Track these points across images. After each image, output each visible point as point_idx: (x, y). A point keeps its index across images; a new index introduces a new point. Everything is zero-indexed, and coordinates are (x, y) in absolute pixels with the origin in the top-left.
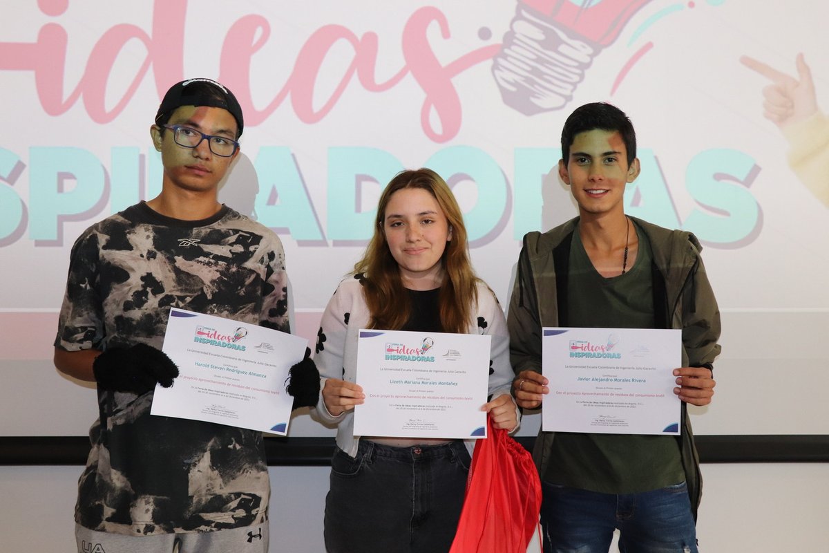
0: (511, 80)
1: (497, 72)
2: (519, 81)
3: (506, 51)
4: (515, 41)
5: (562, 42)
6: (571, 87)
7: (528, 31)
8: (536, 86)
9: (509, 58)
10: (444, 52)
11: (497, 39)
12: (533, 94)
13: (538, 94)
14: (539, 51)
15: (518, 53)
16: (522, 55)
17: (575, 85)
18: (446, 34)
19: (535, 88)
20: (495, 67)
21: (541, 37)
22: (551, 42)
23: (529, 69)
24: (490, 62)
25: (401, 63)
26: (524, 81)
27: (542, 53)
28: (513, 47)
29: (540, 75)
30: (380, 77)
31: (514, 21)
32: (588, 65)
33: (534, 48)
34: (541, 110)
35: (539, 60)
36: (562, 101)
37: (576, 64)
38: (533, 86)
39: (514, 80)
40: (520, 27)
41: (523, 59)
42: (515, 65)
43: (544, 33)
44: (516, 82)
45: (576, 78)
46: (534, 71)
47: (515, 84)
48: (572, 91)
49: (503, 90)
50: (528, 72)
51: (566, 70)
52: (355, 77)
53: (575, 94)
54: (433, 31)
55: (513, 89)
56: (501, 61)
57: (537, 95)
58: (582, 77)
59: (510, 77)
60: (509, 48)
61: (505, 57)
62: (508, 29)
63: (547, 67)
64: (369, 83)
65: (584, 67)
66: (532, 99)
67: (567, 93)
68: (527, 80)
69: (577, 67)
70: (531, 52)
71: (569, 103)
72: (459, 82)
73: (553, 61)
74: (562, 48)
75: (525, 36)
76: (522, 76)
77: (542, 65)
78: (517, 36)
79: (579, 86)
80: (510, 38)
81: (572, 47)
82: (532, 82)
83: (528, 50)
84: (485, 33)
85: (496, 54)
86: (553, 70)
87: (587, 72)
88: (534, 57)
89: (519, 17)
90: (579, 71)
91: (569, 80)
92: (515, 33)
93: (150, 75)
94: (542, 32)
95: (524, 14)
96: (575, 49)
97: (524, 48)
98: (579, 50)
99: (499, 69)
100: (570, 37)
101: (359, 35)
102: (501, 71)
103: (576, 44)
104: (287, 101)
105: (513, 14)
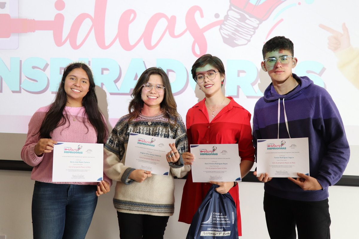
0: (227, 34)
1: (221, 30)
2: (230, 34)
3: (225, 22)
4: (229, 19)
5: (247, 19)
6: (250, 37)
7: (234, 15)
8: (236, 36)
9: (226, 25)
10: (201, 23)
11: (222, 18)
12: (235, 39)
13: (237, 39)
14: (238, 22)
15: (229, 23)
16: (231, 24)
17: (251, 36)
18: (202, 16)
19: (236, 37)
20: (221, 29)
21: (239, 17)
22: (243, 19)
23: (234, 29)
24: (219, 27)
25: (184, 27)
26: (232, 34)
27: (239, 23)
28: (228, 21)
29: (238, 31)
30: (177, 33)
31: (228, 11)
32: (257, 28)
33: (236, 21)
34: (237, 45)
35: (238, 26)
36: (246, 42)
37: (252, 27)
38: (235, 36)
40: (231, 13)
41: (232, 25)
42: (229, 28)
44: (228, 34)
45: (252, 33)
46: (236, 30)
47: (228, 35)
48: (251, 38)
49: (223, 37)
50: (234, 30)
51: (249, 30)
52: (167, 32)
54: (197, 15)
55: (227, 37)
56: (223, 26)
58: (254, 32)
59: (226, 32)
61: (225, 25)
62: (226, 14)
63: (241, 29)
64: (173, 35)
65: (255, 28)
66: (235, 41)
67: (248, 39)
68: (233, 33)
69: (252, 29)
70: (236, 23)
71: (249, 43)
72: (207, 34)
73: (243, 26)
74: (247, 21)
75: (233, 17)
76: (231, 32)
77: (239, 28)
78: (229, 16)
79: (253, 36)
80: (227, 17)
82: (235, 34)
83: (234, 22)
84: (217, 16)
85: (221, 23)
86: (243, 30)
87: (257, 31)
88: (236, 25)
89: (230, 9)
90: (253, 30)
91: (249, 34)
92: (229, 15)
93: (93, 32)
94: (239, 15)
95: (233, 8)
96: (252, 21)
97: (232, 21)
98: (254, 22)
99: (222, 29)
100: (250, 17)
101: (169, 17)
102: (223, 30)
103: (253, 19)
104: (142, 41)
105: (228, 8)
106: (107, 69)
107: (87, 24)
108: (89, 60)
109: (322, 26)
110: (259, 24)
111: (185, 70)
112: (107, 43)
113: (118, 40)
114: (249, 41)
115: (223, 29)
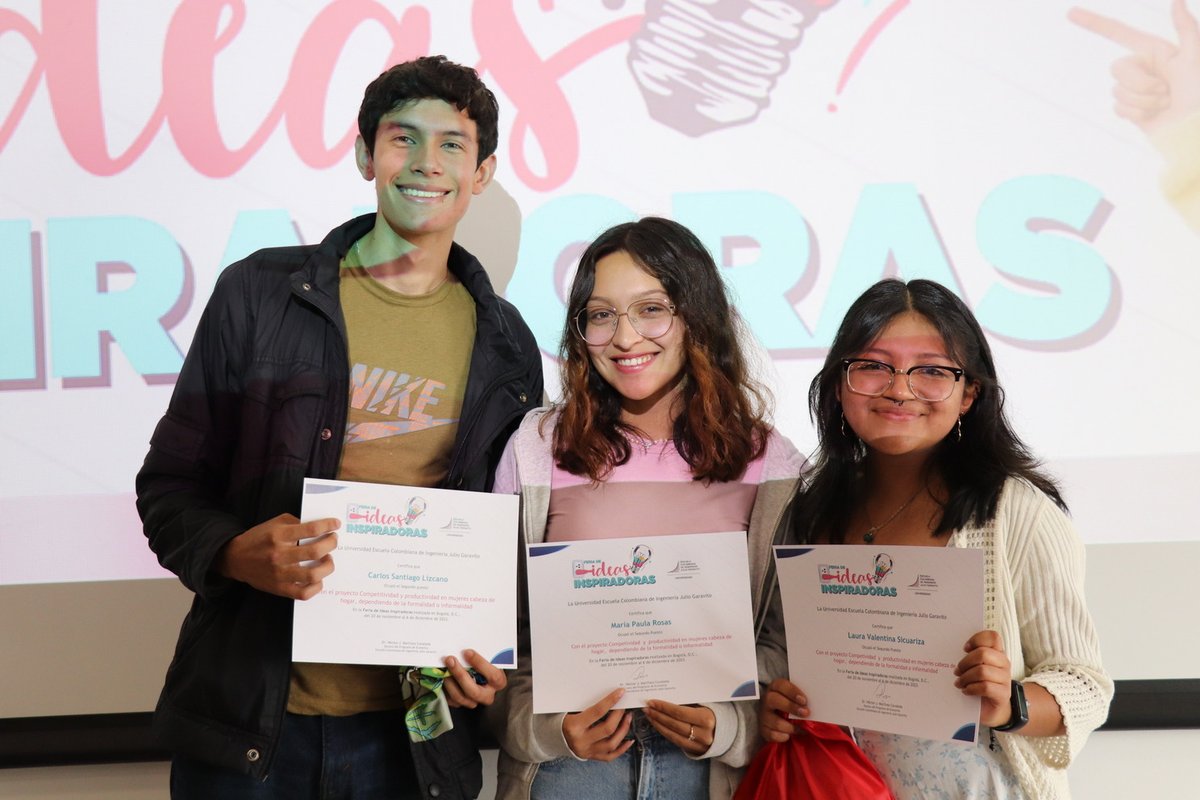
0: (664, 78)
1: (637, 65)
2: (676, 78)
3: (652, 26)
4: (667, 8)
5: (750, 5)
6: (766, 83)
8: (706, 85)
9: (657, 40)
11: (634, 7)
12: (701, 99)
13: (711, 98)
15: (671, 29)
16: (679, 33)
17: (773, 79)
18: (547, 3)
19: (704, 89)
20: (634, 55)
23: (692, 55)
24: (624, 48)
26: (685, 77)
27: (712, 25)
28: (665, 20)
29: (712, 64)
32: (796, 43)
34: (715, 126)
35: (710, 39)
36: (752, 108)
37: (773, 42)
38: (700, 85)
39: (667, 76)
41: (682, 39)
42: (666, 49)
44: (670, 78)
45: (775, 67)
46: (703, 59)
47: (670, 83)
48: (769, 89)
49: (647, 94)
50: (692, 60)
51: (759, 54)
53: (774, 94)
55: (665, 92)
56: (644, 45)
57: (708, 100)
58: (785, 64)
59: (660, 72)
60: (657, 21)
61: (650, 37)
63: (724, 51)
65: (787, 46)
66: (701, 109)
67: (760, 93)
68: (690, 75)
69: (774, 48)
70: (695, 26)
71: (764, 112)
72: (574, 85)
73: (730, 38)
74: (749, 16)
76: (680, 68)
77: (716, 47)
79: (781, 80)
80: (657, 3)
81: (765, 12)
82: (697, 78)
83: (692, 25)
85: (632, 32)
86: (736, 56)
87: (794, 55)
88: (700, 34)
90: (779, 55)
91: (762, 71)
93: (42, 92)
96: (773, 15)
97: (681, 19)
98: (778, 18)
99: (639, 59)
101: (398, 13)
102: (645, 62)
103: (775, 6)
104: (281, 129)
106: (123, 268)
108: (35, 228)
109: (1084, 19)
110: (801, 27)
112: (116, 148)
113: (165, 132)
114: (763, 103)
115: (643, 56)
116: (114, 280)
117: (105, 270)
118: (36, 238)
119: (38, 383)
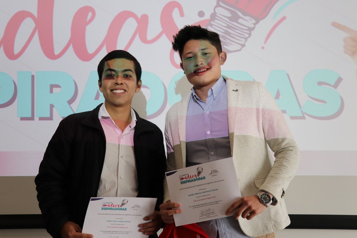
3: (212, 23)
4: (217, 17)
5: (240, 18)
6: (244, 40)
7: (223, 12)
9: (213, 26)
11: (207, 17)
12: (225, 44)
13: (228, 44)
15: (217, 23)
16: (220, 25)
17: (246, 39)
18: (182, 15)
19: (226, 41)
21: (229, 15)
22: (234, 18)
23: (223, 31)
25: (160, 29)
27: (230, 23)
28: (216, 21)
29: (229, 34)
30: (150, 37)
31: (216, 7)
32: (253, 29)
33: (226, 21)
34: (229, 52)
35: (229, 27)
36: (240, 47)
37: (247, 28)
38: (225, 40)
40: (219, 11)
42: (216, 29)
43: (231, 13)
45: (247, 36)
46: (226, 32)
48: (245, 42)
50: (223, 33)
51: (242, 32)
52: (137, 37)
53: (246, 43)
54: (176, 13)
57: (227, 44)
58: (250, 35)
60: (213, 21)
61: (211, 25)
62: (213, 12)
63: (233, 30)
64: (144, 40)
65: (251, 30)
66: (225, 47)
67: (243, 43)
68: (222, 37)
71: (243, 48)
73: (234, 27)
74: (240, 21)
75: (222, 15)
77: (230, 29)
78: (218, 15)
79: (249, 39)
80: (214, 16)
82: (225, 38)
83: (223, 22)
84: (201, 14)
85: (207, 24)
86: (235, 32)
87: (252, 32)
88: (225, 25)
89: (218, 5)
90: (248, 32)
91: (243, 36)
92: (216, 14)
93: (36, 35)
94: (230, 12)
95: (221, 4)
96: (246, 20)
97: (220, 21)
98: (248, 22)
100: (244, 15)
101: (139, 16)
103: (247, 18)
104: (104, 48)
105: (215, 4)
106: (58, 86)
107: (28, 26)
108: (33, 74)
109: (336, 25)
110: (255, 24)
111: (163, 85)
112: (57, 52)
113: (71, 47)
114: (243, 46)
116: (55, 90)
117: (52, 87)
118: (33, 77)
119: (32, 118)
